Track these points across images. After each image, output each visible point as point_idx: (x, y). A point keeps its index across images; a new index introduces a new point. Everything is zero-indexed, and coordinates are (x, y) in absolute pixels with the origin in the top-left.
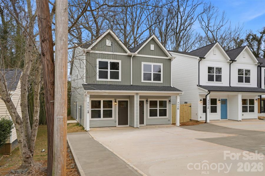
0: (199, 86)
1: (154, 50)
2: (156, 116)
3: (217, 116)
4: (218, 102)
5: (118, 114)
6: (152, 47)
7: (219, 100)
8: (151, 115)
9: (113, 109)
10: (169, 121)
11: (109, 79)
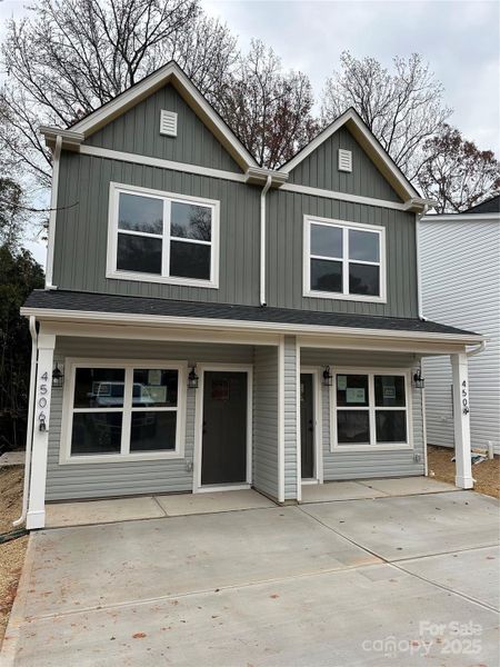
2: (366, 438)
9: (180, 409)
10: (416, 460)
11: (165, 276)
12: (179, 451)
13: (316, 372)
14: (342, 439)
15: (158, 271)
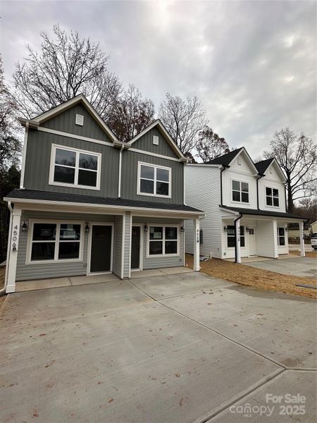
0: (222, 206)
1: (157, 144)
3: (245, 251)
6: (156, 140)
7: (247, 229)
9: (81, 241)
10: (181, 260)
11: (76, 184)
12: (81, 258)
13: (141, 226)
14: (151, 253)
15: (73, 182)
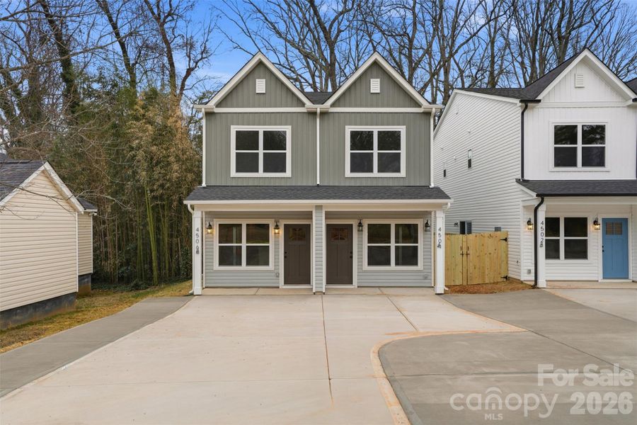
0: (523, 182)
1: (379, 91)
2: (388, 263)
3: (591, 267)
4: (591, 227)
5: (285, 257)
6: (375, 85)
7: (595, 223)
8: (372, 262)
9: (271, 244)
10: (425, 277)
11: (261, 173)
12: (271, 266)
13: (353, 223)
15: (257, 171)
